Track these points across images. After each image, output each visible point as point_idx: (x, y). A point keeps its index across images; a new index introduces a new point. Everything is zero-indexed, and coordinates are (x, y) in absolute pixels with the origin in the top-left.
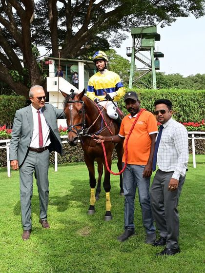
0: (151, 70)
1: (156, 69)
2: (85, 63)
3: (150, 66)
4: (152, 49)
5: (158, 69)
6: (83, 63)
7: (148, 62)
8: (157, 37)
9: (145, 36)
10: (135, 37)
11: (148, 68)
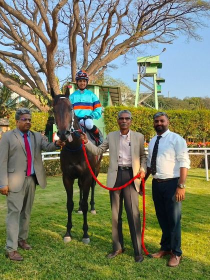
0: (154, 93)
1: (158, 92)
2: (100, 87)
3: (152, 90)
4: (155, 75)
5: (160, 92)
6: (98, 87)
7: (151, 86)
8: (159, 66)
9: (149, 64)
10: (141, 65)
11: (151, 92)
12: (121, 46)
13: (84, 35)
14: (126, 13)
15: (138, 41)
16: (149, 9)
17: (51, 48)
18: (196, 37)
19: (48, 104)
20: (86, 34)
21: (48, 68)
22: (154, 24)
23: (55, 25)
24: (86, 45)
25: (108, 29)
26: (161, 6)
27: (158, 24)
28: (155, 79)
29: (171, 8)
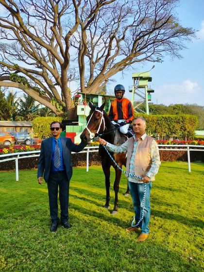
0: (145, 101)
1: (149, 100)
2: (102, 96)
4: (146, 87)
5: (150, 100)
7: (143, 96)
8: (150, 79)
9: (141, 78)
10: (135, 79)
11: (143, 100)
12: (119, 64)
13: (91, 56)
14: (123, 38)
15: (133, 60)
16: (141, 35)
17: (64, 66)
18: (179, 56)
19: (62, 110)
20: (92, 55)
21: (62, 82)
22: (145, 46)
23: (67, 48)
24: (92, 64)
25: (109, 51)
26: (151, 32)
27: (149, 47)
28: (146, 90)
29: (158, 34)
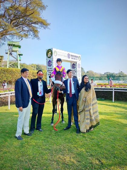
4: (17, 51)
5: (20, 60)
7: (16, 57)
8: (19, 47)
9: (14, 45)
10: (9, 46)
11: (15, 60)
27: (19, 26)
